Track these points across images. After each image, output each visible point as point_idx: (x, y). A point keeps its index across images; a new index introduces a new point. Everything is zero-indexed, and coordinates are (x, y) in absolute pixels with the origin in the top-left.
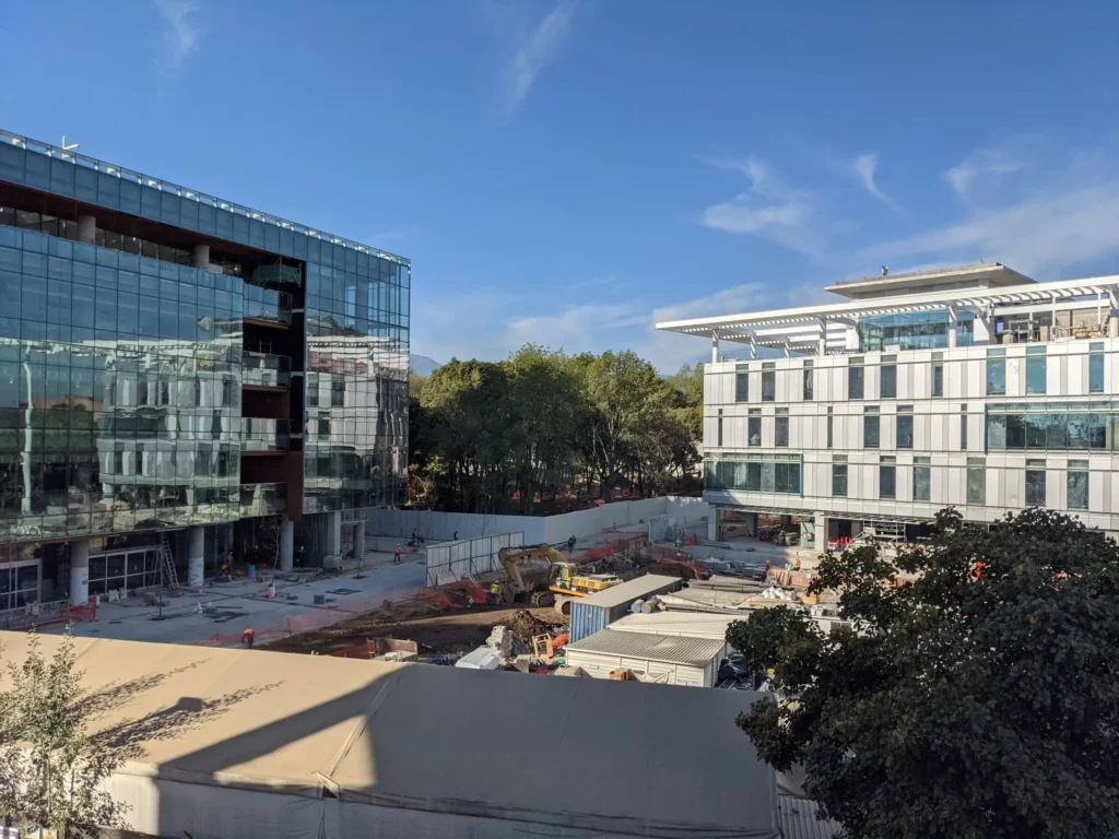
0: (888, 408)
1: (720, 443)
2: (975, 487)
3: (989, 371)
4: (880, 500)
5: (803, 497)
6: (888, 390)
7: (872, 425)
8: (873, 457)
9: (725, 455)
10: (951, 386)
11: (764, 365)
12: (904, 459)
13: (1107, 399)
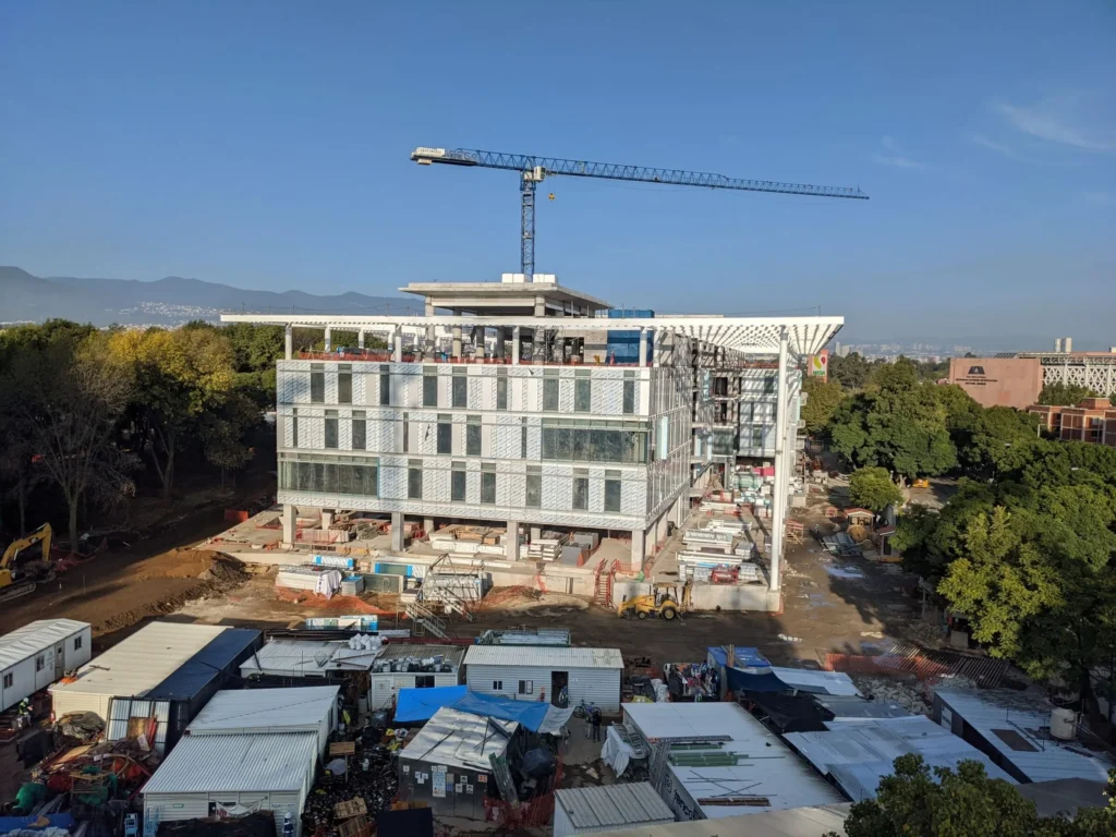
0: (459, 418)
1: (295, 443)
2: (533, 492)
3: (546, 390)
4: (451, 503)
5: (379, 499)
6: (460, 399)
7: (445, 432)
8: (445, 461)
9: (300, 456)
10: (515, 401)
11: (340, 367)
12: (473, 464)
13: (636, 419)
